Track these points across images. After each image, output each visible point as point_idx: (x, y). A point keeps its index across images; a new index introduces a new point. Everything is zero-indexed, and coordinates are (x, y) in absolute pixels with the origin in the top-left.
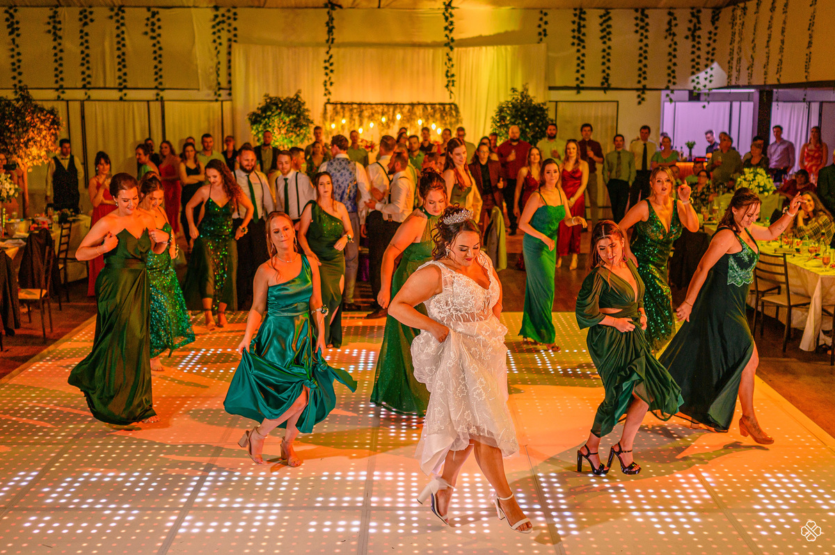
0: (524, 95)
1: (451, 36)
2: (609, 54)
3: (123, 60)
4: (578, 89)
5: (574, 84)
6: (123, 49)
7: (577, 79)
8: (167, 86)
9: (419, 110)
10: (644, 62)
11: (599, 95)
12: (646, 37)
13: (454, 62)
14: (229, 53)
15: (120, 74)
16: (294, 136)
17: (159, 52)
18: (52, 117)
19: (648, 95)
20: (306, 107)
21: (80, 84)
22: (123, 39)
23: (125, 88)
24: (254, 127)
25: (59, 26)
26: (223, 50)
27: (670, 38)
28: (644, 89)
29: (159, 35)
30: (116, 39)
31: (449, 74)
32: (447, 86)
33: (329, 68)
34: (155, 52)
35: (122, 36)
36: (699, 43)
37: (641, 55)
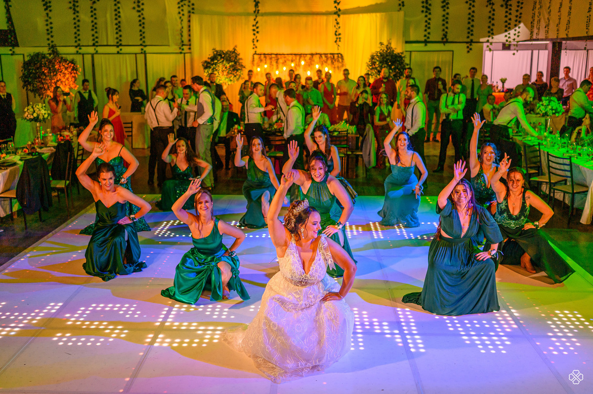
0: (388, 47)
1: (338, 7)
2: (447, 18)
3: (119, 27)
4: (426, 42)
5: (423, 39)
6: (119, 19)
7: (425, 36)
8: (148, 44)
9: (316, 58)
10: (472, 23)
11: (440, 47)
12: (473, 6)
13: (341, 25)
14: (189, 21)
15: (118, 36)
16: (233, 76)
17: (143, 21)
18: (72, 65)
19: (474, 46)
20: (240, 57)
21: (91, 43)
22: (119, 12)
23: (121, 45)
24: (206, 71)
25: (77, 4)
26: (185, 18)
27: (490, 6)
28: (472, 42)
29: (143, 9)
30: (114, 13)
31: (337, 33)
32: (336, 41)
33: (256, 30)
34: (140, 21)
35: (118, 10)
36: (510, 9)
37: (469, 19)
